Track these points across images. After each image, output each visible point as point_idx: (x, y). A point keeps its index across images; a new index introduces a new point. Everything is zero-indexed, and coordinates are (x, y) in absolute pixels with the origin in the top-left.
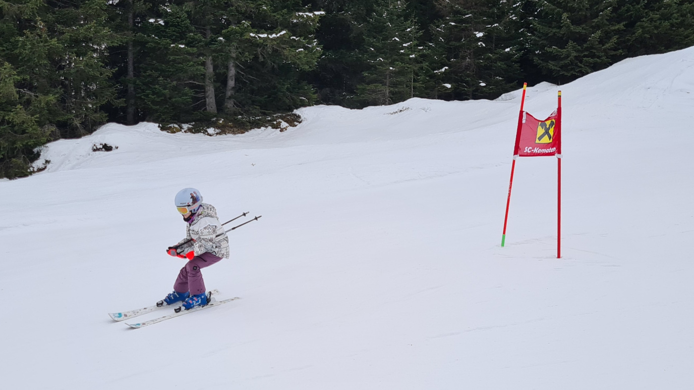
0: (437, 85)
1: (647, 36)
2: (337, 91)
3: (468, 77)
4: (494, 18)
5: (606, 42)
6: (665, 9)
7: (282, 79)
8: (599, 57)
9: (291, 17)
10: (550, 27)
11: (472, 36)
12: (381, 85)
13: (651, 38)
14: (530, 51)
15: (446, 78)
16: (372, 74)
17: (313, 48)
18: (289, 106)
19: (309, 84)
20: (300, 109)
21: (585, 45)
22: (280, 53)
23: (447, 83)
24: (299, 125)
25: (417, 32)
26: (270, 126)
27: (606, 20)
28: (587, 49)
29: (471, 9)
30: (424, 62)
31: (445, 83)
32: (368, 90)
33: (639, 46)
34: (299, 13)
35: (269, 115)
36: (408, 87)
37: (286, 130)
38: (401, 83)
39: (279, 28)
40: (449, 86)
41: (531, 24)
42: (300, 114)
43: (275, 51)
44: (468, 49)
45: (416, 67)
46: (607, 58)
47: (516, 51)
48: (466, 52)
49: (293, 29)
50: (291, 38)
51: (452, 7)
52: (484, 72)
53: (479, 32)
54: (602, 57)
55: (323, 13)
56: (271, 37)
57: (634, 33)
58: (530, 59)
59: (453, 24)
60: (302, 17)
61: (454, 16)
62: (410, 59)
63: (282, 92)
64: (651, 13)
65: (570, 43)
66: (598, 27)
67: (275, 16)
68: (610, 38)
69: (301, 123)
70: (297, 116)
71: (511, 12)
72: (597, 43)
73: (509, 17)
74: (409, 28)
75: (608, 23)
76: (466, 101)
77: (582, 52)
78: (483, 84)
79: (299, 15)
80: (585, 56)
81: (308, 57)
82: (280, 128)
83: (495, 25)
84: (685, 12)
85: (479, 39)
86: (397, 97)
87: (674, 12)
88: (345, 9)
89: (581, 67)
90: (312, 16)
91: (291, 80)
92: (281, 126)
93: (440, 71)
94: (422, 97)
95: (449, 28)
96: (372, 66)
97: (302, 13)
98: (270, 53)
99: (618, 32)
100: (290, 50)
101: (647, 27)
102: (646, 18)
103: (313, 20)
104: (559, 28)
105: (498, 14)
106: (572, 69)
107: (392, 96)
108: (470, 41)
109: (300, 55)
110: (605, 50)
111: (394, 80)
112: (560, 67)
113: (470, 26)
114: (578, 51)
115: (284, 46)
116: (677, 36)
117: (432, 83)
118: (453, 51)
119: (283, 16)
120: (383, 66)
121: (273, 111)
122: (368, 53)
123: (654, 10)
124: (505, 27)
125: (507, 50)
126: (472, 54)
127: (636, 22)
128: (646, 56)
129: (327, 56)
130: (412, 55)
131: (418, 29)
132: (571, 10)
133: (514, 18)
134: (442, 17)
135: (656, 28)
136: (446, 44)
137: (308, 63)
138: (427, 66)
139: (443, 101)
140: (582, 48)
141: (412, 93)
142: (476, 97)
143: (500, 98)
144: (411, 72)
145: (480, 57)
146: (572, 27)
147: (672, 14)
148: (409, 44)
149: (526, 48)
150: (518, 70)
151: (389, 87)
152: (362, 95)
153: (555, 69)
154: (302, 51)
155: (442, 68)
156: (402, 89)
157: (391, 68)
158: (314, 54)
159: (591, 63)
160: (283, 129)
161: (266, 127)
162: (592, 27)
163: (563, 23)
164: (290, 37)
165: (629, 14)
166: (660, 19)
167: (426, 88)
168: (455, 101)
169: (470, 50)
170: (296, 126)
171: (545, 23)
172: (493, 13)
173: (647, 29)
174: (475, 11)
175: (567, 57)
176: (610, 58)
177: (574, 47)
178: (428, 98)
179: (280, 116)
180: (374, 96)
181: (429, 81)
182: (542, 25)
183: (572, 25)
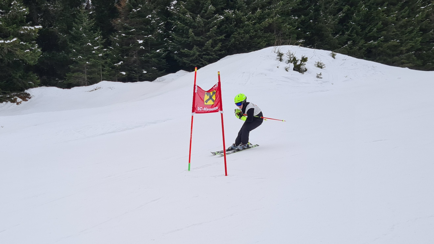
0: (116, 73)
1: (238, 43)
2: (52, 77)
3: (136, 68)
4: (148, 31)
5: (215, 47)
6: (246, 27)
7: (15, 70)
8: (212, 55)
9: (19, 30)
10: (182, 37)
11: (136, 43)
12: (81, 73)
13: (240, 44)
14: (171, 52)
15: (122, 68)
16: (75, 66)
17: (35, 50)
18: (22, 88)
19: (34, 73)
20: (29, 90)
21: (203, 48)
22: (13, 53)
23: (123, 72)
24: (29, 100)
25: (102, 40)
26: (10, 101)
27: (214, 33)
28: (205, 50)
29: (134, 26)
30: (107, 59)
31: (122, 72)
32: (74, 76)
33: (233, 49)
34: (25, 27)
35: (8, 94)
36: (99, 74)
37: (21, 103)
38: (94, 72)
39: (12, 36)
40: (124, 73)
41: (171, 36)
42: (29, 93)
43: (9, 52)
44: (134, 50)
45: (103, 62)
46: (216, 56)
47: (163, 52)
48: (133, 52)
49: (21, 37)
50: (21, 43)
51: (122, 25)
52: (145, 64)
53: (140, 40)
54: (213, 55)
55: (41, 27)
56: (7, 42)
57: (230, 41)
58: (172, 56)
59: (124, 35)
60: (27, 29)
61: (124, 31)
62: (99, 57)
63: (16, 79)
64: (238, 30)
65: (195, 47)
66: (210, 37)
67: (8, 29)
68: (217, 44)
69: (31, 99)
70: (27, 94)
71: (158, 28)
72: (210, 47)
73: (157, 31)
74: (96, 37)
75: (215, 35)
76: (135, 83)
77: (202, 52)
78: (145, 72)
79: (24, 28)
80: (204, 55)
81: (32, 56)
82: (16, 102)
83: (150, 36)
84: (257, 29)
85: (140, 45)
86: (92, 81)
87: (251, 29)
88: (54, 25)
89: (202, 61)
90: (34, 29)
91: (22, 71)
92: (17, 101)
93: (118, 64)
94: (108, 80)
95: (122, 37)
96: (75, 61)
97: (26, 27)
98: (6, 53)
99: (221, 40)
100: (20, 51)
101: (237, 37)
102: (236, 32)
103: (34, 32)
104: (187, 38)
105: (150, 29)
106: (197, 62)
107: (89, 80)
108: (135, 45)
109: (28, 54)
110: (214, 51)
111: (90, 70)
112: (190, 61)
113: (134, 36)
114: (199, 51)
115: (16, 48)
116: (254, 43)
117: (113, 72)
118: (124, 52)
119: (13, 29)
120: (82, 62)
121: (11, 91)
122: (71, 54)
123: (240, 28)
124: (155, 37)
125: (158, 51)
126: (137, 53)
127: (230, 35)
128: (238, 54)
129: (44, 55)
130: (100, 54)
131: (103, 38)
132: (194, 27)
133: (161, 32)
134: (116, 31)
135: (242, 38)
136: (120, 47)
137: (32, 59)
138: (110, 61)
139: (121, 83)
140: (202, 50)
141: (102, 78)
142: (141, 80)
143: (156, 80)
144: (100, 65)
145: (142, 55)
146: (195, 38)
147: (250, 30)
148: (98, 47)
149: (168, 50)
150: (165, 63)
151: (87, 74)
152: (70, 80)
153: (187, 63)
154: (28, 51)
155: (119, 62)
156: (95, 76)
157: (87, 63)
158: (36, 53)
159: (208, 59)
160: (18, 103)
161: (7, 102)
162: (206, 37)
163: (190, 35)
164: (19, 43)
165: (226, 30)
166: (244, 33)
167: (110, 75)
168: (129, 82)
169: (135, 51)
170: (27, 100)
171: (179, 35)
172: (148, 28)
173: (237, 39)
174: (137, 27)
175: (194, 55)
176: (218, 56)
177: (197, 49)
178: (112, 81)
179: (16, 94)
180: (77, 80)
181: (111, 71)
182: (177, 36)
183: (195, 36)
